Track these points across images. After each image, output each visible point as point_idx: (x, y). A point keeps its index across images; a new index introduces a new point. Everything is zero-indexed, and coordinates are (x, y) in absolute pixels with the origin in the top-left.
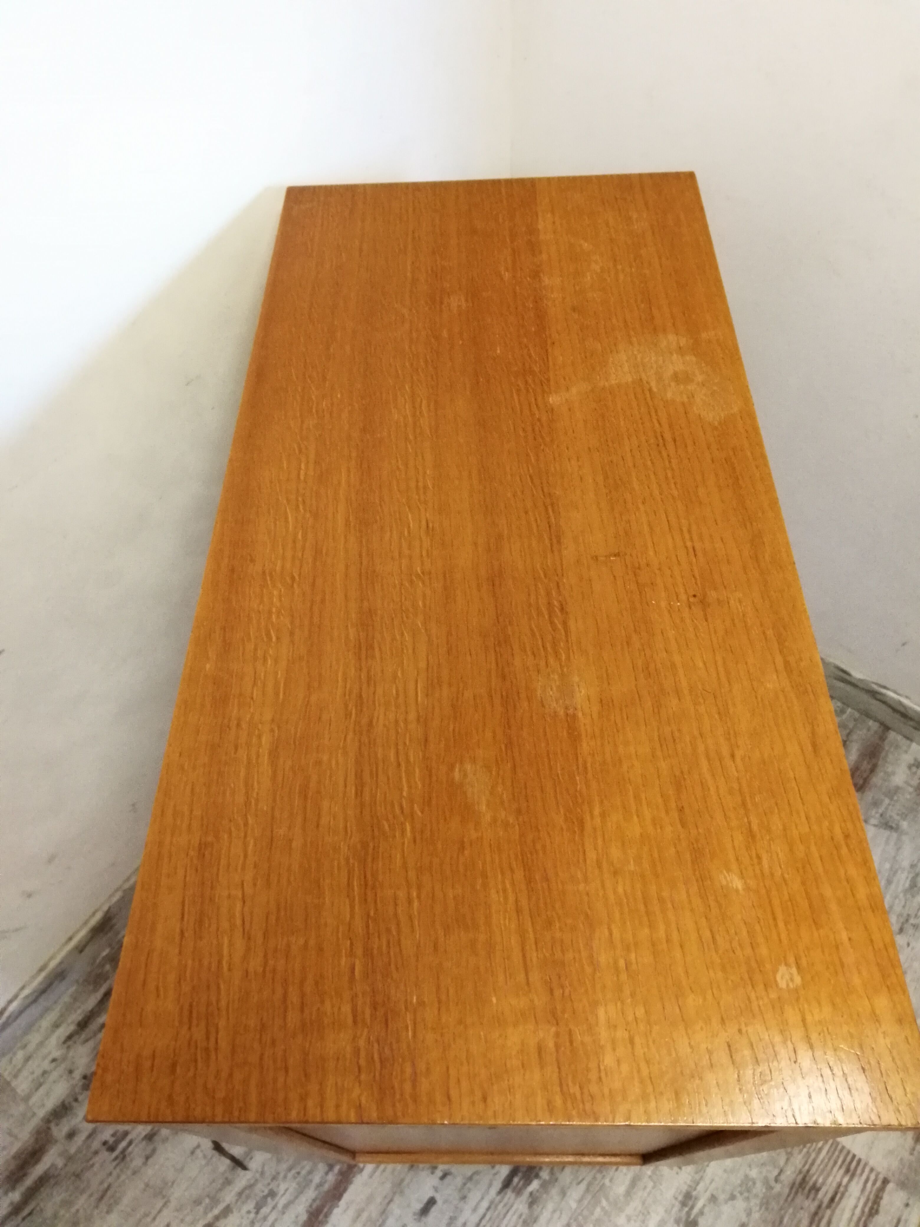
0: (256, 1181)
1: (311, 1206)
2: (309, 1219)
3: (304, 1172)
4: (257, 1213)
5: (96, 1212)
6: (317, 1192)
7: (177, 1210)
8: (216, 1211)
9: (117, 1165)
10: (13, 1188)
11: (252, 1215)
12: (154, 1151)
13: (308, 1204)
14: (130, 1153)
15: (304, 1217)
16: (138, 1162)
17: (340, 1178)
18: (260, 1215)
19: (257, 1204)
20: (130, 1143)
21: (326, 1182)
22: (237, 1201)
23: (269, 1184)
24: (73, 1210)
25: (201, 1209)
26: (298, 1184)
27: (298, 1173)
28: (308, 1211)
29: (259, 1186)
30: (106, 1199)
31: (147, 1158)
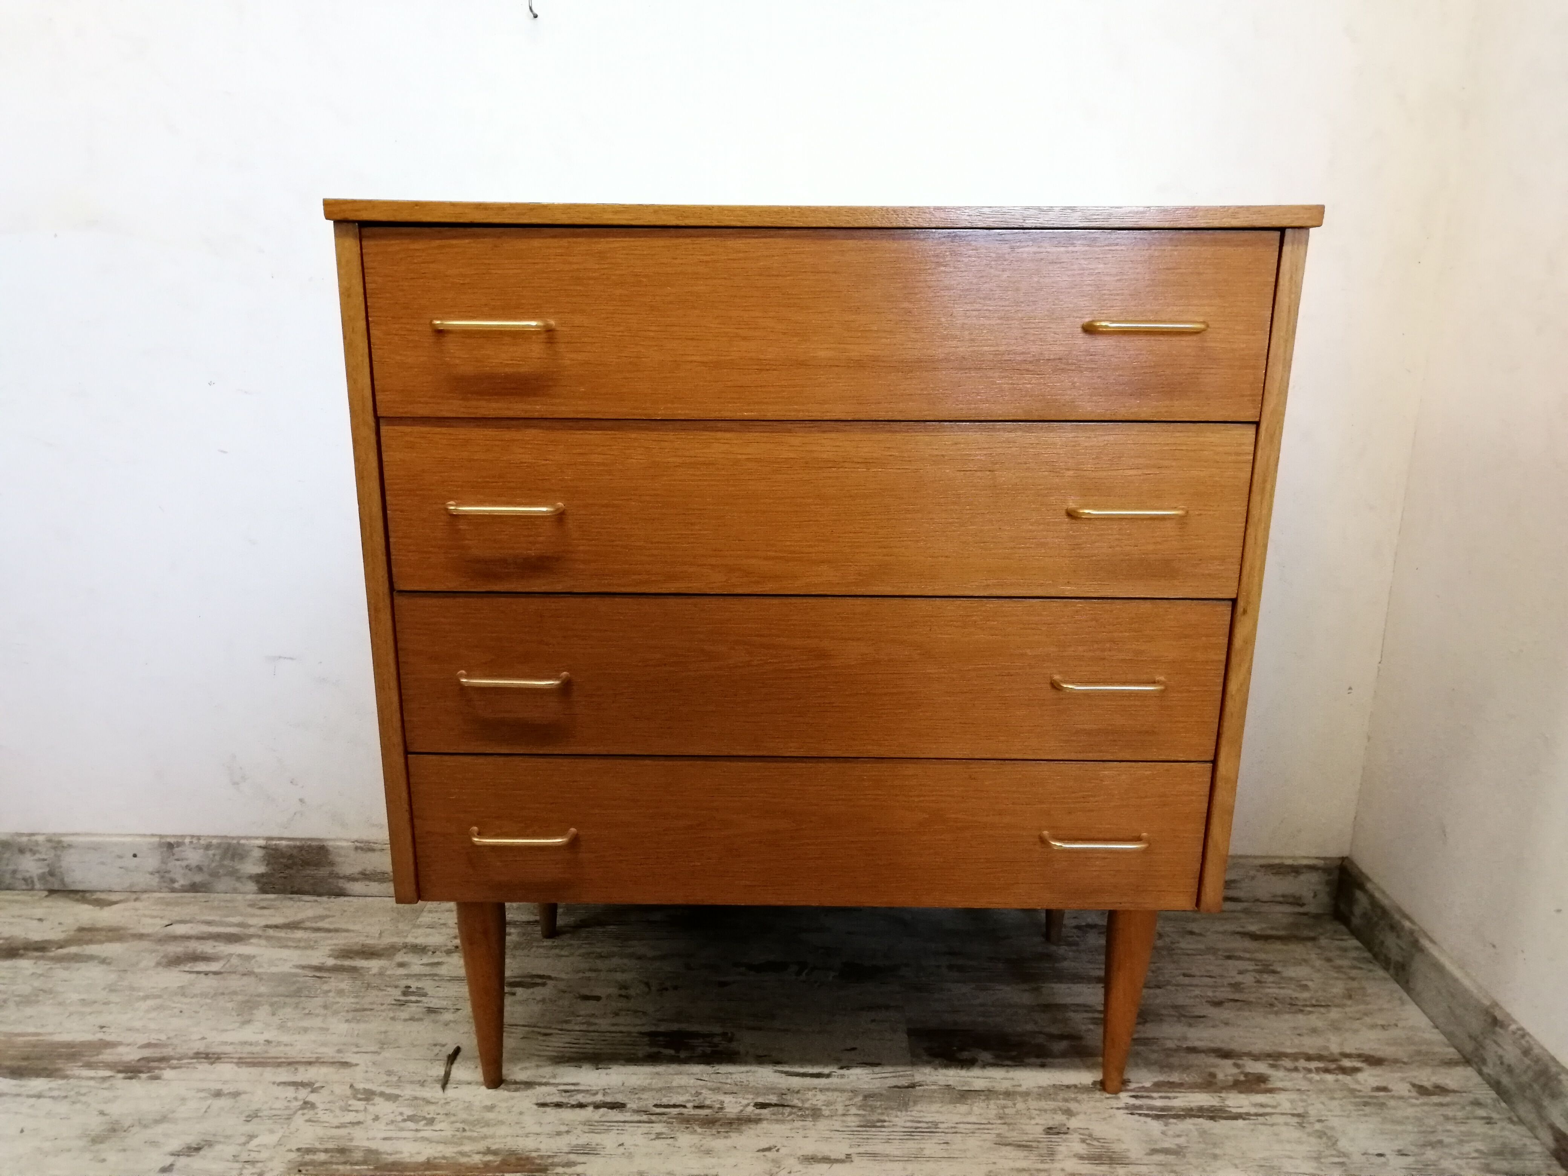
0: (437, 1103)
1: (435, 1158)
2: (422, 1164)
3: (468, 1134)
4: (404, 1120)
5: (344, 1014)
6: (454, 1155)
7: (374, 1063)
8: (388, 1091)
9: (393, 1004)
10: (337, 958)
11: (400, 1118)
12: (421, 1019)
13: (437, 1155)
14: (408, 1006)
15: (422, 1159)
16: (404, 1015)
17: (481, 1166)
18: (402, 1125)
19: (414, 1115)
20: (417, 1002)
21: (470, 1156)
22: (408, 1100)
23: (438, 1114)
24: (338, 999)
25: (385, 1078)
26: (453, 1136)
27: (464, 1130)
28: (428, 1159)
29: (432, 1108)
30: (359, 1014)
31: (412, 1019)
